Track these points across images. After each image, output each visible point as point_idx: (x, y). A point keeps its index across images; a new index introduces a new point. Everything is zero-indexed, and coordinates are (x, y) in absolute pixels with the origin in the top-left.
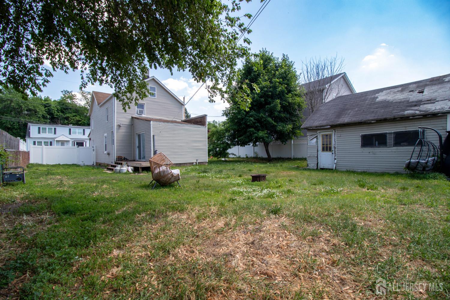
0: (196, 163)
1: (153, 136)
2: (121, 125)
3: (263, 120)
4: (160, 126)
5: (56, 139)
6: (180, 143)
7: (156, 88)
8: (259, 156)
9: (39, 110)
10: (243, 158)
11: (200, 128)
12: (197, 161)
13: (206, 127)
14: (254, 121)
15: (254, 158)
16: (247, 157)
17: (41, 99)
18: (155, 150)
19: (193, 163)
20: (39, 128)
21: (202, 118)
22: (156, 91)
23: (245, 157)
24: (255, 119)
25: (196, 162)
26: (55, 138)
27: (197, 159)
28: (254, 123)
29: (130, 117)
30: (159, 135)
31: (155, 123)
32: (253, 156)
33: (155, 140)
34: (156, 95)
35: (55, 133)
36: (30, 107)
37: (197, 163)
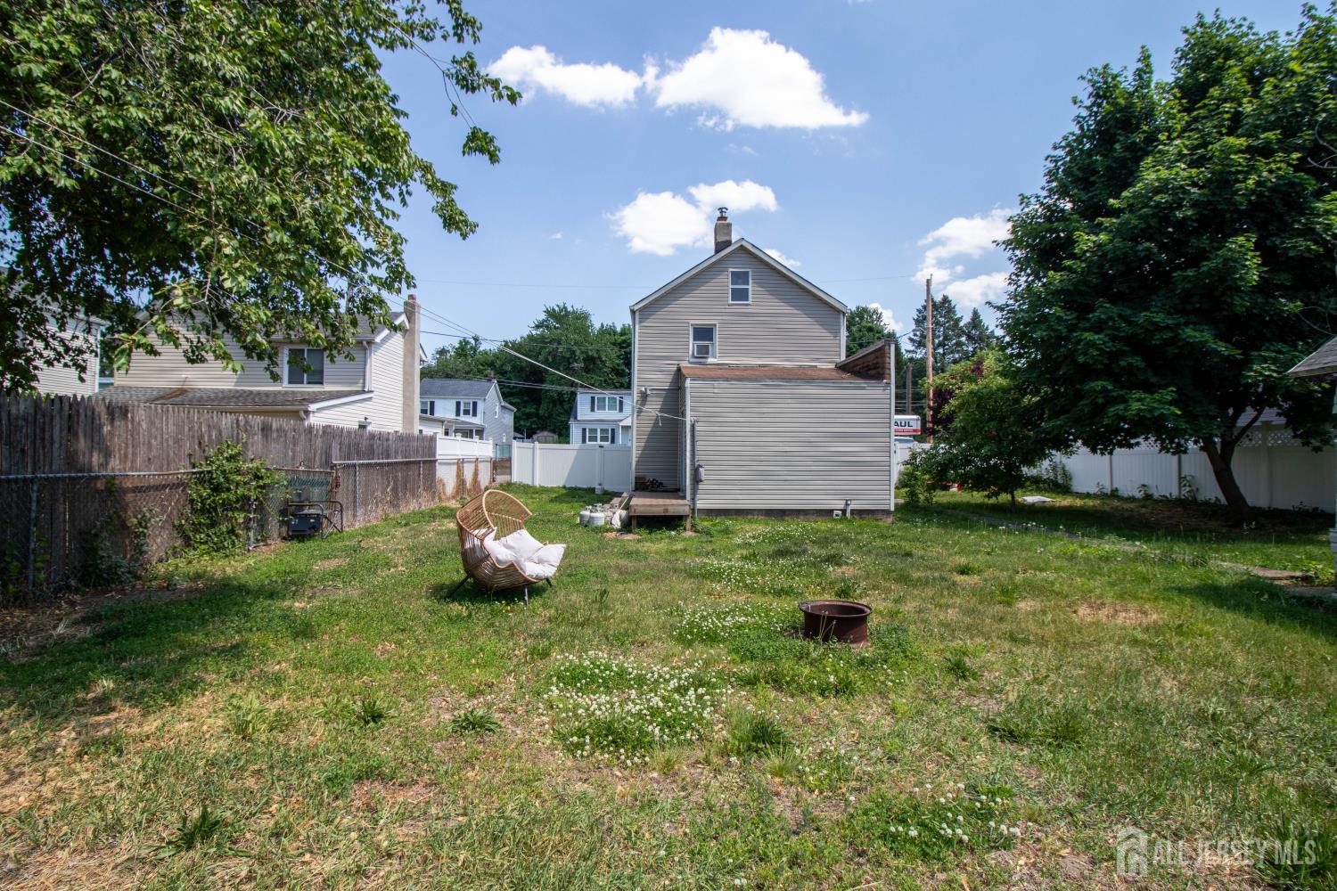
0: (844, 511)
1: (693, 426)
2: (649, 392)
3: (1157, 340)
4: (716, 391)
5: (621, 424)
6: (781, 444)
7: (750, 274)
8: (1201, 497)
9: (606, 356)
10: (1132, 499)
11: (863, 388)
12: (847, 505)
13: (888, 384)
14: (1111, 346)
15: (1179, 502)
16: (1148, 497)
17: (615, 333)
18: (697, 464)
19: (831, 511)
20: (593, 398)
21: (879, 353)
22: (750, 281)
23: (1139, 495)
24: (1113, 338)
25: (842, 507)
26: (621, 420)
27: (848, 497)
28: (1114, 356)
29: (674, 368)
30: (712, 419)
31: (699, 383)
32: (1175, 493)
33: (696, 433)
34: (750, 292)
35: (621, 410)
36: (590, 353)
37: (848, 515)
